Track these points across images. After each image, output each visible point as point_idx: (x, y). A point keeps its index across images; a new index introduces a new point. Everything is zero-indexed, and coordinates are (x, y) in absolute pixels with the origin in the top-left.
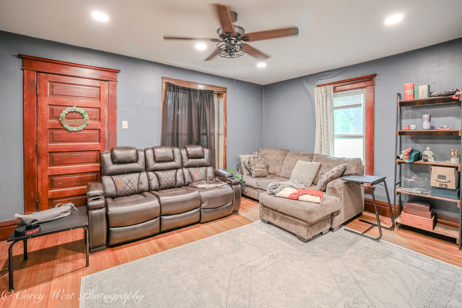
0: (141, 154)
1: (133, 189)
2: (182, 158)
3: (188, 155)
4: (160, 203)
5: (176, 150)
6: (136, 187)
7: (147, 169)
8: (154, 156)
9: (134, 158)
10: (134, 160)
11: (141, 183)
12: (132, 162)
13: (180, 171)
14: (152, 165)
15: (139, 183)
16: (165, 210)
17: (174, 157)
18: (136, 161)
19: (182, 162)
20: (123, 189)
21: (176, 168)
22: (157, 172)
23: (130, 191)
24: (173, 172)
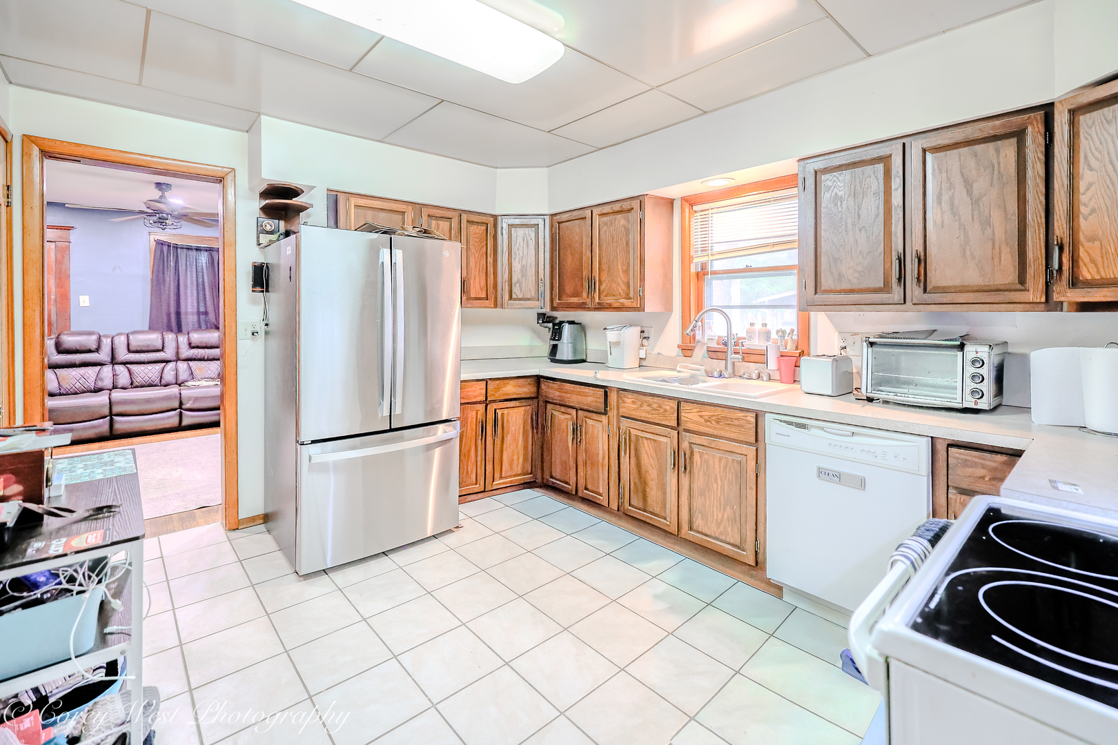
0: (106, 343)
1: (86, 386)
2: (178, 348)
3: (190, 344)
4: (110, 400)
5: (170, 337)
6: (93, 384)
7: (114, 361)
8: (128, 345)
9: (94, 347)
10: (93, 349)
11: (102, 380)
12: (90, 351)
13: (171, 365)
14: (122, 355)
15: (98, 378)
16: (116, 409)
17: (163, 346)
18: (97, 350)
19: (177, 353)
20: (70, 386)
21: (167, 362)
22: (128, 366)
23: (82, 389)
24: (159, 366)
